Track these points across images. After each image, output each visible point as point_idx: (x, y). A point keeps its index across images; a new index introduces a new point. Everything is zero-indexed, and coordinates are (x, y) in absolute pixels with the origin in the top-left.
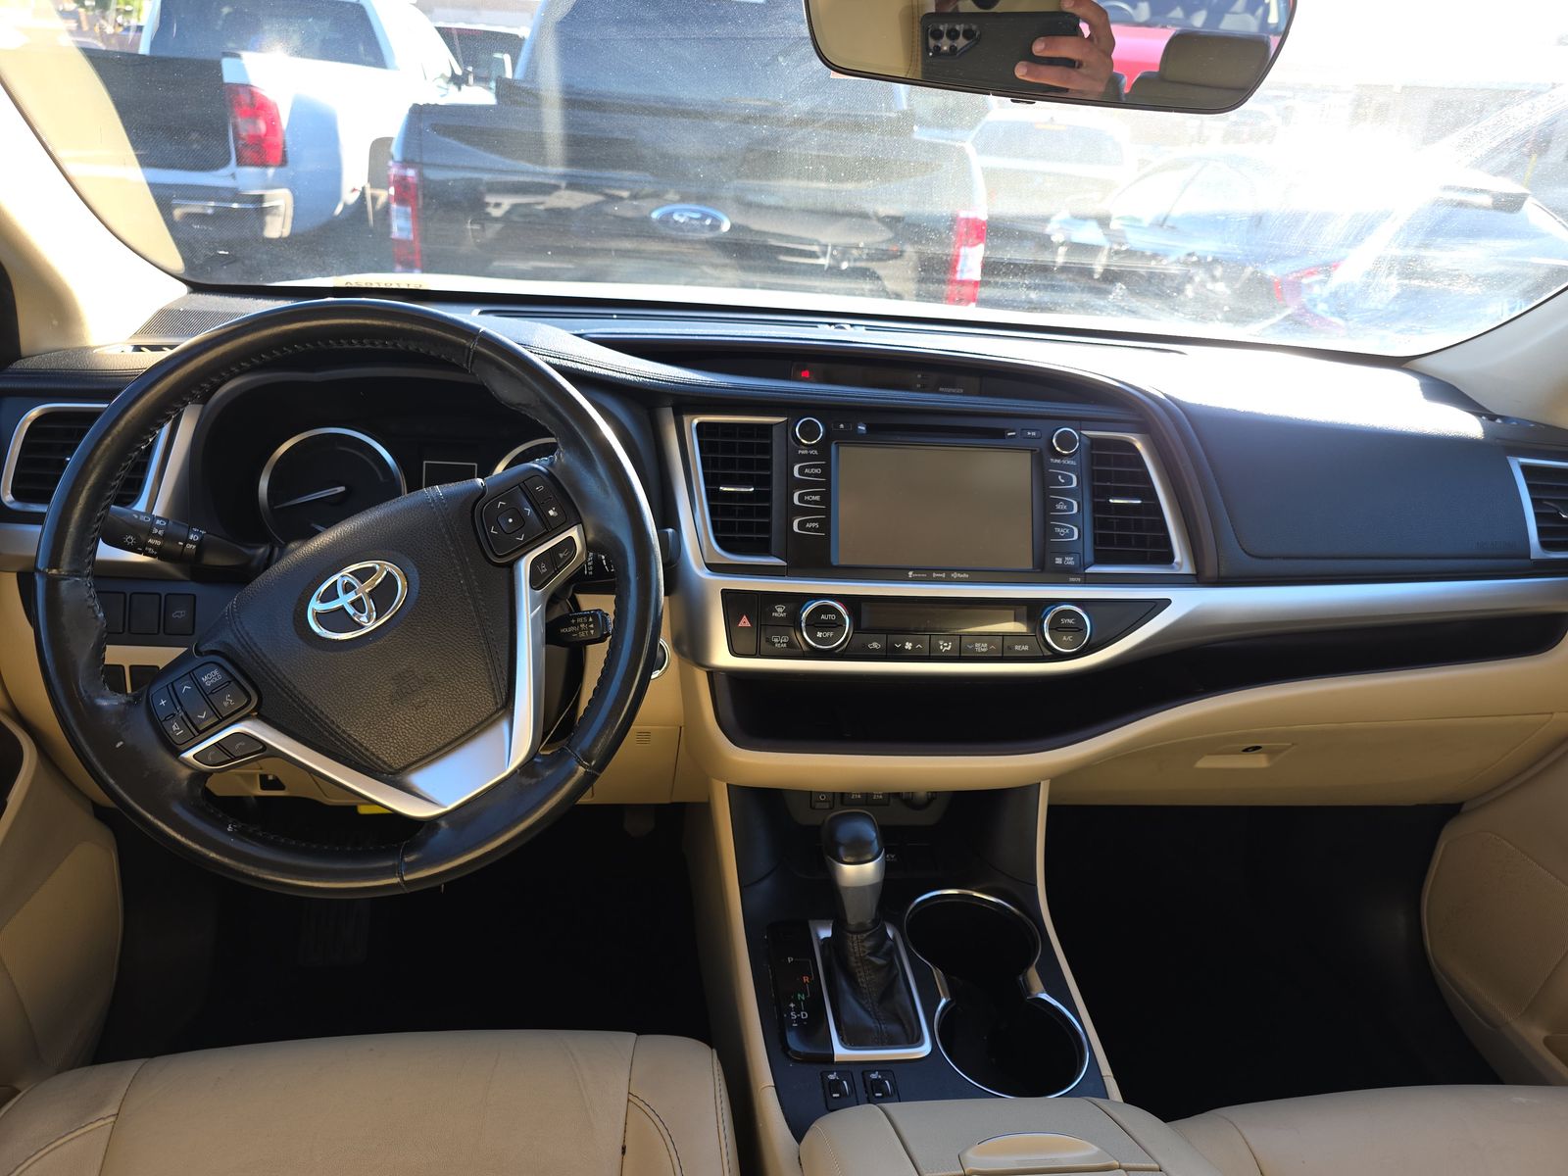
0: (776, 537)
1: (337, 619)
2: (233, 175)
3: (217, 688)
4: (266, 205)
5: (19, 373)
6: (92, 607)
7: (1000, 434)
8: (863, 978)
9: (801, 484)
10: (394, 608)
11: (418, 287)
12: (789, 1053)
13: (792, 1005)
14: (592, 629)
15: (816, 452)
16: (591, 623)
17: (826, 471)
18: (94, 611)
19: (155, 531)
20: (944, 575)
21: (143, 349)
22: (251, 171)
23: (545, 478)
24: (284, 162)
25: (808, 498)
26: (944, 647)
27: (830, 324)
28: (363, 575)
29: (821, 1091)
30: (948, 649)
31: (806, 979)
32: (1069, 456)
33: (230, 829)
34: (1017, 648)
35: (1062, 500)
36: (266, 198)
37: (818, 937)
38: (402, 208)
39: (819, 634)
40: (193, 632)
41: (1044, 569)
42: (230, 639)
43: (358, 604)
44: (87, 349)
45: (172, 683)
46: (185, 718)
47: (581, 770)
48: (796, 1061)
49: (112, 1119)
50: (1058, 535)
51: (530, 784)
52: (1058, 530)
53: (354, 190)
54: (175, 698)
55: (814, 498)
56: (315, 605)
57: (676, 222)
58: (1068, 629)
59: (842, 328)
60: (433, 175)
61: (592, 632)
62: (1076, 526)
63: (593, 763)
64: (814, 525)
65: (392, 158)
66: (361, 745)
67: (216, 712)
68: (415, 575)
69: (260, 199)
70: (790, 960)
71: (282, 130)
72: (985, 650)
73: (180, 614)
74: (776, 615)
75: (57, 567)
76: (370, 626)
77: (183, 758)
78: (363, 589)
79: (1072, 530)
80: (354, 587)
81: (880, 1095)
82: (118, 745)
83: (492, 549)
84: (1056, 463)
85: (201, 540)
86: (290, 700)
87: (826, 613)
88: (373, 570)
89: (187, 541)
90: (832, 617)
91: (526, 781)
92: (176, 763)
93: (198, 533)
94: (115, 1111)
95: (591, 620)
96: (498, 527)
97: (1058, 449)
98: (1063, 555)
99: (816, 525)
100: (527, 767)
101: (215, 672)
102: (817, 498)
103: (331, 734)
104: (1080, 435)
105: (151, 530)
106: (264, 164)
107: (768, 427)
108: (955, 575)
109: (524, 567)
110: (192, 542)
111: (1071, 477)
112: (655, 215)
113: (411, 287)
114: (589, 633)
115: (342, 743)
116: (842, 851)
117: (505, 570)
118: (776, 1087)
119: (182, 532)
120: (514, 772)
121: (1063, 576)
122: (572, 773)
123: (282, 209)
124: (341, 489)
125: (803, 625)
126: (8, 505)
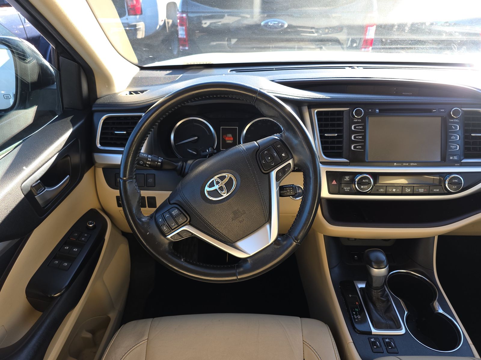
0: (345, 151)
1: (215, 193)
2: (127, 19)
3: (177, 216)
4: (137, 28)
5: (99, 105)
6: (136, 189)
7: (430, 111)
8: (378, 305)
9: (354, 132)
10: (233, 189)
11: (209, 63)
12: (356, 330)
13: (354, 313)
14: (291, 192)
15: (360, 120)
16: (291, 190)
17: (364, 128)
18: (137, 191)
19: (149, 159)
20: (408, 164)
21: (132, 93)
22: (132, 17)
23: (279, 141)
24: (141, 14)
25: (357, 137)
26: (407, 190)
27: (350, 67)
28: (222, 178)
29: (369, 345)
30: (409, 191)
31: (357, 303)
32: (456, 119)
33: (182, 260)
34: (435, 190)
35: (454, 135)
36: (137, 25)
37: (358, 287)
38: (182, 27)
39: (362, 187)
40: (155, 186)
41: (444, 161)
42: (180, 199)
43: (221, 188)
44: (115, 94)
45: (163, 214)
46: (168, 225)
47: (295, 243)
48: (358, 333)
49: (147, 340)
50: (451, 149)
51: (278, 248)
52: (452, 146)
53: (162, 20)
54: (164, 219)
55: (360, 137)
56: (207, 189)
57: (269, 25)
58: (455, 184)
59: (354, 68)
60: (191, 15)
61: (292, 193)
62: (458, 145)
63: (299, 241)
64: (359, 147)
65: (178, 11)
66: (223, 234)
67: (177, 223)
68: (239, 179)
69: (135, 26)
70: (350, 296)
71: (140, 3)
72: (422, 191)
73: (150, 180)
74: (346, 180)
75: (125, 177)
76: (225, 196)
77: (167, 238)
78: (222, 183)
79: (457, 147)
80: (219, 183)
81: (390, 347)
82: (148, 234)
83: (263, 169)
84: (452, 121)
85: (162, 161)
86: (200, 220)
87: (365, 179)
88: (225, 177)
89: (158, 162)
90: (367, 181)
91: (276, 247)
92: (165, 239)
93: (161, 159)
94: (147, 338)
95: (291, 188)
96: (265, 160)
97: (453, 116)
98: (453, 155)
99: (360, 147)
100: (276, 242)
101: (176, 210)
102: (361, 137)
103: (213, 231)
104: (461, 110)
105: (147, 159)
106: (136, 14)
107: (342, 112)
108: (412, 164)
109: (274, 174)
110: (159, 162)
111: (457, 126)
112: (262, 24)
113: (207, 63)
114: (291, 193)
115: (217, 234)
116: (373, 264)
117: (267, 175)
118: (353, 342)
119: (156, 159)
120: (272, 244)
121: (452, 164)
122: (291, 244)
123: (142, 29)
124: (196, 138)
125: (356, 183)
126: (99, 148)
